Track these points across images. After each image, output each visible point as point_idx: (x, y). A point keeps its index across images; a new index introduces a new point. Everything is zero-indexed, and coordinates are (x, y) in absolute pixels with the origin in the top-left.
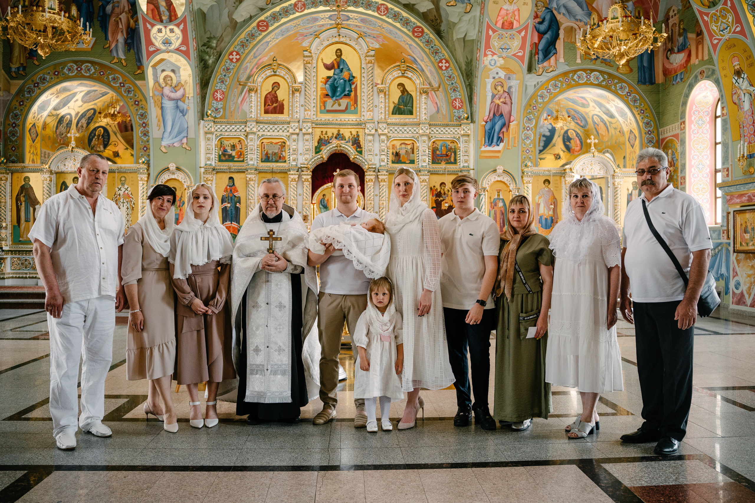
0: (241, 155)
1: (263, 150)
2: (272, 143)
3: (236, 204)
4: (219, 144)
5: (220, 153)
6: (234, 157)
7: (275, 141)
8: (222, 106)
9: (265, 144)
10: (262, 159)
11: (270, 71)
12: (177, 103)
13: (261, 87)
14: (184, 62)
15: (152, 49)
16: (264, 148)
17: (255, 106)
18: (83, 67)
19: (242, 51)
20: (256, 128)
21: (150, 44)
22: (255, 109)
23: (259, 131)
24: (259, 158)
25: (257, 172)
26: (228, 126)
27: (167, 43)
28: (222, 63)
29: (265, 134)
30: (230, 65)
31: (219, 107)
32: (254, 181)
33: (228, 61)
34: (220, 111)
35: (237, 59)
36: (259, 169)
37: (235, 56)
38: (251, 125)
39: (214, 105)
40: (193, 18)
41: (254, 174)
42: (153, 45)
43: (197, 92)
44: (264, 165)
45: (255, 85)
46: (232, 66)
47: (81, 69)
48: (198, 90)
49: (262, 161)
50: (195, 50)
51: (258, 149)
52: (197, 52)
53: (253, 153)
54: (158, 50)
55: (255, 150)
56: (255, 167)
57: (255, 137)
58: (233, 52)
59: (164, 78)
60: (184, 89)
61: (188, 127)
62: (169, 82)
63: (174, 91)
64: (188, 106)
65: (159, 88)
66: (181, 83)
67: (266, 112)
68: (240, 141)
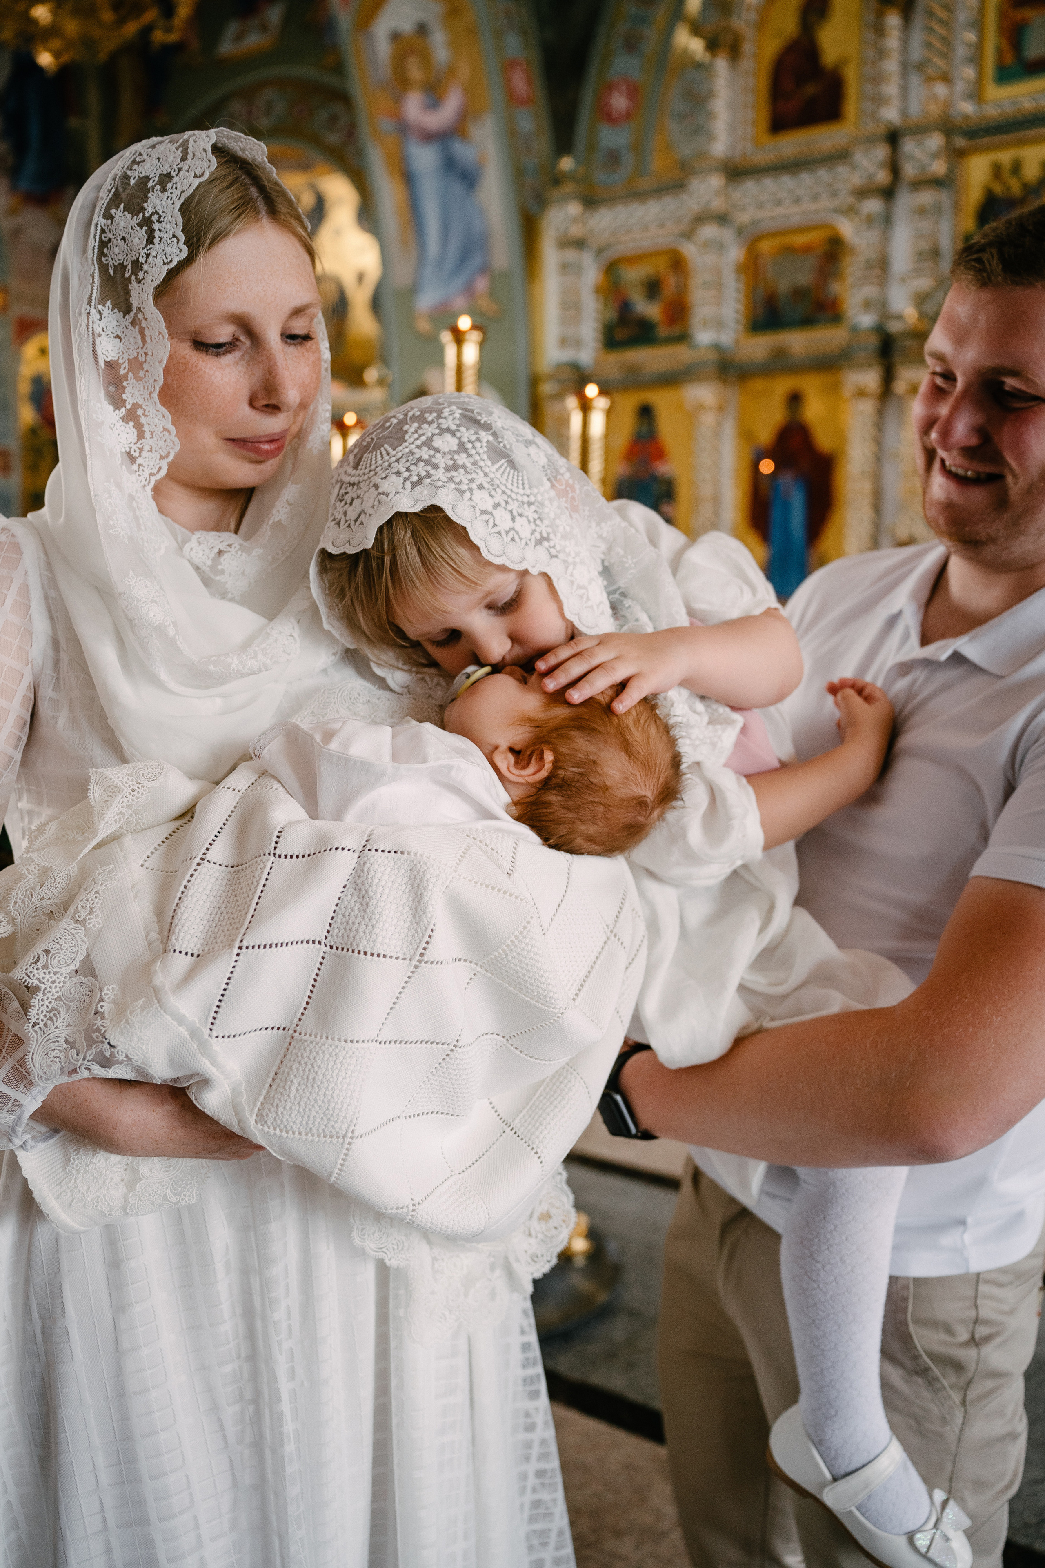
0: (676, 312)
1: (758, 283)
2: (788, 250)
4: (608, 282)
5: (614, 320)
6: (653, 326)
7: (797, 240)
8: (628, 138)
9: (768, 258)
10: (754, 319)
12: (446, 148)
13: (760, 25)
16: (762, 275)
17: (731, 112)
18: (258, 104)
20: (730, 196)
22: (731, 124)
23: (743, 208)
24: (742, 317)
25: (732, 375)
26: (637, 210)
29: (765, 215)
31: (622, 145)
32: (715, 410)
34: (625, 163)
36: (740, 365)
38: (707, 185)
39: (608, 143)
41: (711, 383)
43: (512, 94)
44: (758, 345)
45: (736, 21)
47: (254, 110)
48: (519, 85)
49: (754, 330)
51: (740, 281)
53: (714, 298)
55: (722, 287)
56: (714, 353)
57: (723, 235)
59: (399, 62)
60: (466, 89)
61: (488, 232)
62: (416, 74)
63: (432, 103)
64: (481, 149)
65: (391, 106)
66: (452, 69)
67: (778, 126)
68: (675, 262)
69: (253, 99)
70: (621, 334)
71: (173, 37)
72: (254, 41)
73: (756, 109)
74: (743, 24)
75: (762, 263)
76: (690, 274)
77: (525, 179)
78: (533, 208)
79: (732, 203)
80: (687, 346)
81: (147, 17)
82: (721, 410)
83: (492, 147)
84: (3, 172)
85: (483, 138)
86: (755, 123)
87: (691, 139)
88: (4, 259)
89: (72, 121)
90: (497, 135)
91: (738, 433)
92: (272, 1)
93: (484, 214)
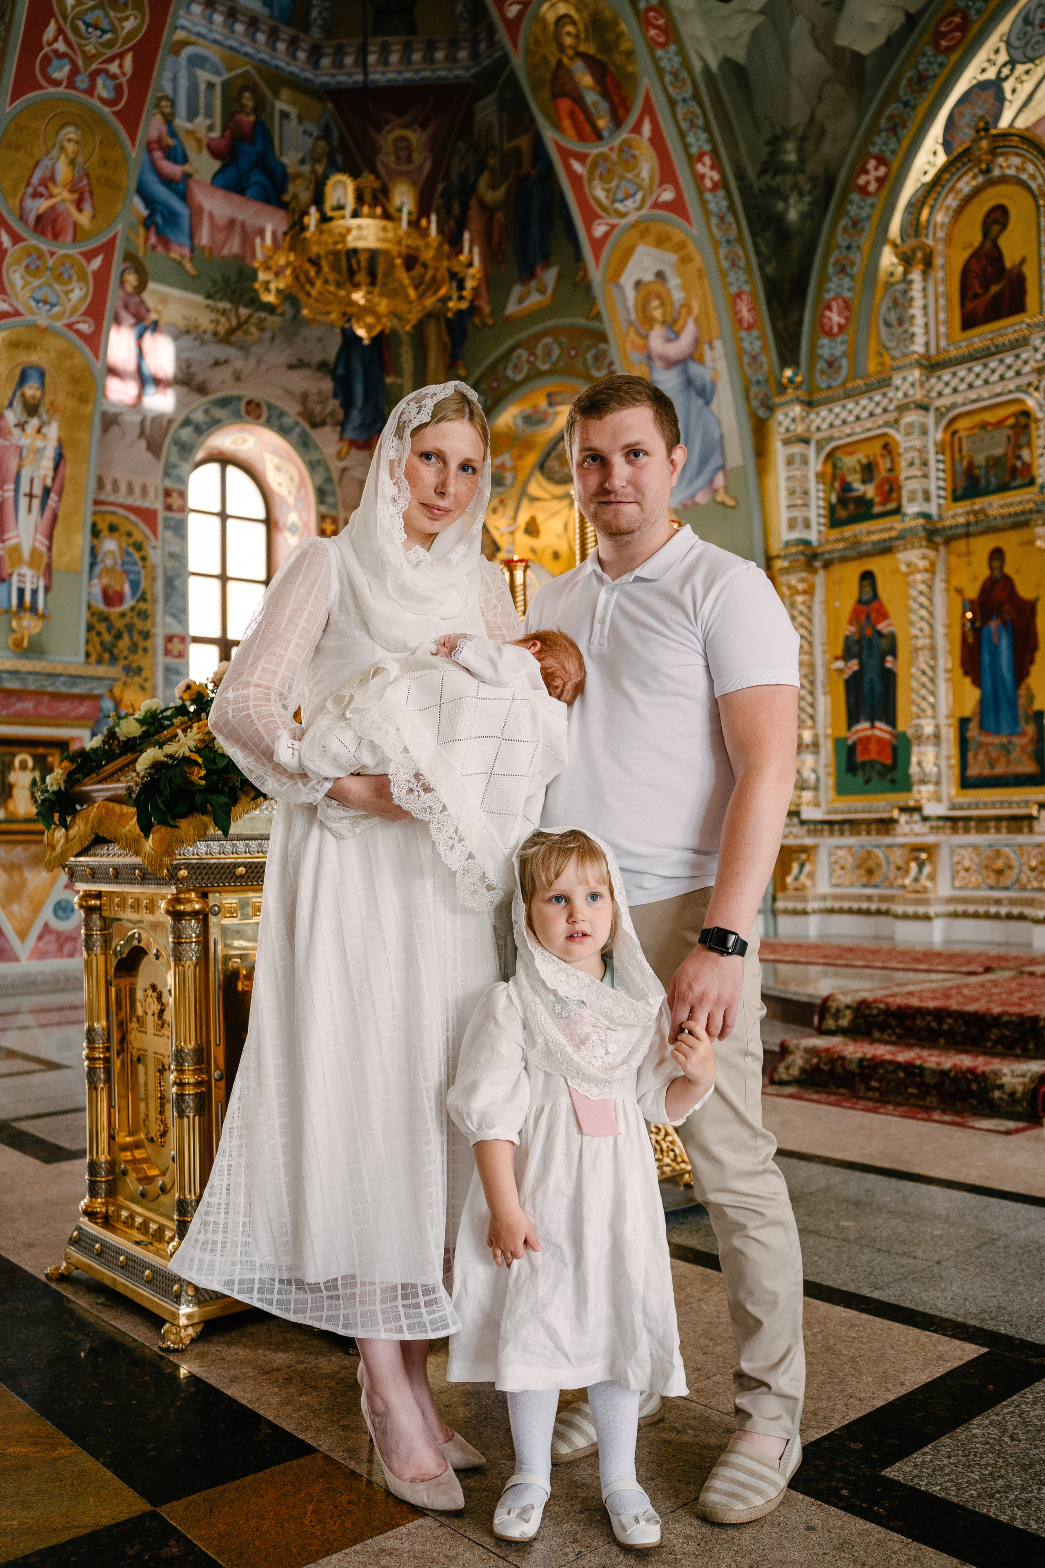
0: (891, 490)
1: (957, 457)
2: (983, 426)
3: (883, 660)
4: (829, 469)
5: (834, 499)
6: (870, 503)
7: (991, 417)
8: (843, 348)
9: (963, 434)
10: (954, 491)
11: (971, 174)
12: (685, 371)
13: (949, 240)
14: (678, 236)
15: (599, 230)
16: (960, 451)
17: (926, 315)
18: (539, 351)
19: (891, 147)
20: (927, 385)
21: (591, 217)
22: (926, 325)
23: (940, 394)
24: (944, 489)
25: (938, 539)
26: (850, 406)
27: (627, 197)
28: (841, 211)
29: (958, 398)
30: (860, 208)
31: (838, 353)
32: (926, 570)
33: (855, 197)
34: (840, 367)
35: (880, 181)
36: (944, 529)
37: (875, 171)
38: (904, 379)
39: (825, 353)
40: (688, 92)
41: (921, 547)
42: (599, 217)
43: (740, 321)
44: (960, 511)
45: (924, 240)
46: (867, 209)
47: (536, 356)
48: (745, 314)
49: (956, 498)
50: (714, 189)
51: (941, 457)
52: (729, 196)
53: (918, 473)
54: (613, 227)
55: (925, 464)
56: (921, 521)
57: (922, 419)
58: (866, 162)
59: (643, 306)
60: (697, 321)
61: (722, 437)
62: (658, 314)
63: (672, 336)
64: (714, 369)
65: (639, 341)
66: (687, 306)
67: (969, 323)
68: (886, 446)
69: (535, 347)
70: (842, 514)
71: (464, 305)
72: (535, 299)
73: (948, 309)
74: (930, 242)
75: (960, 440)
76: (900, 455)
77: (754, 390)
78: (761, 413)
79: (929, 391)
80: (898, 517)
81: (443, 292)
82: (931, 570)
83: (722, 366)
84: (335, 425)
85: (714, 360)
86: (947, 322)
87: (898, 341)
88: (334, 494)
89: (389, 380)
90: (726, 356)
91: (947, 590)
92: (547, 265)
93: (719, 422)
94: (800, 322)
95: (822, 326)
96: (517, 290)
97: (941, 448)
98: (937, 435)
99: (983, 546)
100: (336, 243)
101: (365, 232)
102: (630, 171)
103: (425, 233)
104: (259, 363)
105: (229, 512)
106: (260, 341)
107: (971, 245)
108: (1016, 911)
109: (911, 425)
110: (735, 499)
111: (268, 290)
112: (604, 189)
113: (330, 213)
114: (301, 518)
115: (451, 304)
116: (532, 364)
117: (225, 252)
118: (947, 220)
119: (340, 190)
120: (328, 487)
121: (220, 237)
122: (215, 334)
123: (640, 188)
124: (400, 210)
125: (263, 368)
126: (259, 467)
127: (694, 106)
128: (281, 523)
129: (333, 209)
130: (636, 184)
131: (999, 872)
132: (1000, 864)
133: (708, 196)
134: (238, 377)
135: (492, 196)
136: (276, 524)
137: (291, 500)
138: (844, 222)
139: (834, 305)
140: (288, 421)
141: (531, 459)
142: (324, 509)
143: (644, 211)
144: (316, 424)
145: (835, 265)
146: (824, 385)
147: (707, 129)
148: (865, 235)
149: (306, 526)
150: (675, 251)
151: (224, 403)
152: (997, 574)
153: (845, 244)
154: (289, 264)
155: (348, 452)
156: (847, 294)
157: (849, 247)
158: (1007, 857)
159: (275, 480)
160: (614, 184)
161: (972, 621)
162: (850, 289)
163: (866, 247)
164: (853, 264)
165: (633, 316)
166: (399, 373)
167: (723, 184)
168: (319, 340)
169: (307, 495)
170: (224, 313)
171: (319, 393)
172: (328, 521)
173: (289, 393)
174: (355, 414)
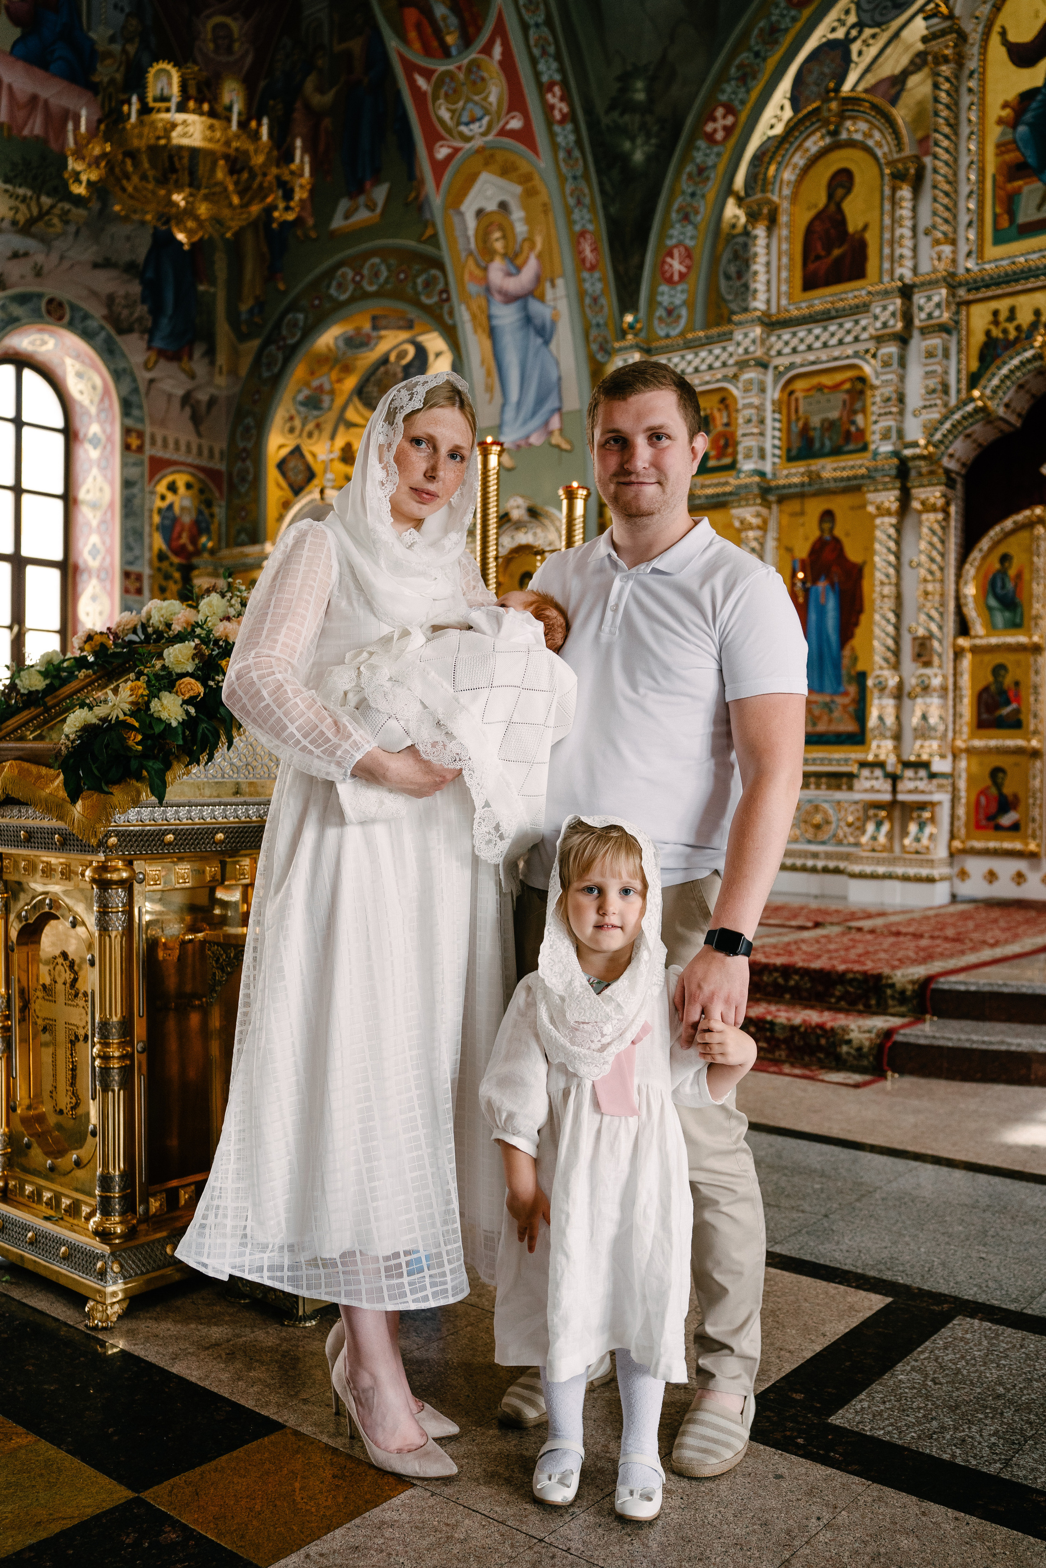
0: (726, 445)
1: (793, 417)
2: (820, 388)
7: (827, 380)
9: (799, 395)
10: (789, 450)
11: (818, 134)
12: (525, 308)
13: (794, 198)
14: (524, 167)
15: (442, 153)
16: (797, 411)
17: (768, 272)
18: (365, 272)
19: (740, 96)
20: (767, 343)
21: (433, 138)
22: (768, 282)
23: (779, 353)
24: (779, 448)
25: (772, 498)
26: (690, 357)
27: (473, 120)
28: (686, 158)
29: (798, 359)
30: (706, 155)
31: (678, 302)
32: (759, 528)
33: (702, 144)
34: (679, 317)
35: (728, 130)
36: (778, 487)
37: (721, 121)
38: (746, 335)
39: (665, 300)
40: (541, 19)
41: (754, 504)
42: (442, 138)
43: (583, 260)
44: (793, 471)
45: (769, 195)
46: (713, 157)
47: (362, 277)
48: (588, 253)
49: (791, 457)
50: (562, 122)
51: (777, 416)
52: (577, 130)
53: (755, 430)
54: (456, 150)
55: (762, 421)
56: (757, 479)
57: (761, 377)
58: (714, 110)
59: (484, 236)
60: (539, 257)
61: (560, 379)
62: (499, 246)
63: (513, 270)
64: (555, 308)
65: (478, 272)
66: (530, 240)
67: (810, 283)
68: (723, 400)
69: (362, 267)
72: (363, 216)
73: (790, 269)
74: (775, 198)
75: (797, 400)
76: (737, 411)
77: (594, 332)
78: (600, 357)
79: (769, 349)
80: (734, 473)
81: (269, 200)
82: (763, 528)
83: (563, 306)
84: (143, 332)
85: (555, 299)
86: (789, 281)
87: (736, 295)
88: (140, 407)
89: (202, 288)
90: (568, 296)
91: (777, 548)
92: (377, 181)
93: (557, 363)
94: (641, 266)
95: (663, 273)
96: (344, 204)
97: (778, 407)
98: (773, 393)
99: (815, 507)
100: (159, 138)
101: (191, 129)
102: (477, 94)
103: (255, 136)
104: (62, 258)
105: (25, 418)
106: (64, 234)
107: (815, 206)
108: (832, 864)
109: (750, 382)
110: (570, 442)
111: (78, 181)
112: (448, 110)
113: (152, 104)
114: (104, 431)
115: (276, 214)
116: (358, 284)
117: (26, 132)
118: (793, 178)
119: (164, 80)
120: (134, 399)
121: (21, 115)
122: (14, 223)
123: (487, 112)
124: (229, 109)
125: (66, 264)
126: (59, 371)
127: (545, 31)
128: (81, 435)
129: (155, 100)
130: (483, 107)
131: (818, 827)
132: (818, 818)
133: (557, 128)
134: (38, 272)
135: (319, 100)
136: (76, 435)
137: (93, 410)
138: (689, 168)
139: (676, 252)
140: (93, 324)
141: (351, 383)
142: (130, 422)
143: (490, 138)
144: (123, 330)
145: (678, 211)
146: (662, 333)
147: (558, 57)
148: (710, 183)
149: (109, 439)
150: (520, 183)
151: (23, 299)
152: (827, 536)
153: (690, 190)
154: (104, 155)
155: (156, 363)
156: (689, 243)
157: (693, 195)
158: (825, 812)
159: (74, 386)
160: (461, 104)
161: (804, 581)
162: (692, 238)
163: (711, 195)
164: (697, 213)
165: (473, 245)
166: (212, 282)
167: (570, 117)
168: (128, 238)
169: (111, 406)
170: (24, 199)
171: (127, 296)
172: (134, 435)
173: (94, 293)
174: (164, 321)
